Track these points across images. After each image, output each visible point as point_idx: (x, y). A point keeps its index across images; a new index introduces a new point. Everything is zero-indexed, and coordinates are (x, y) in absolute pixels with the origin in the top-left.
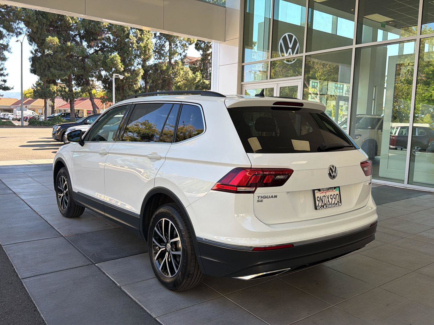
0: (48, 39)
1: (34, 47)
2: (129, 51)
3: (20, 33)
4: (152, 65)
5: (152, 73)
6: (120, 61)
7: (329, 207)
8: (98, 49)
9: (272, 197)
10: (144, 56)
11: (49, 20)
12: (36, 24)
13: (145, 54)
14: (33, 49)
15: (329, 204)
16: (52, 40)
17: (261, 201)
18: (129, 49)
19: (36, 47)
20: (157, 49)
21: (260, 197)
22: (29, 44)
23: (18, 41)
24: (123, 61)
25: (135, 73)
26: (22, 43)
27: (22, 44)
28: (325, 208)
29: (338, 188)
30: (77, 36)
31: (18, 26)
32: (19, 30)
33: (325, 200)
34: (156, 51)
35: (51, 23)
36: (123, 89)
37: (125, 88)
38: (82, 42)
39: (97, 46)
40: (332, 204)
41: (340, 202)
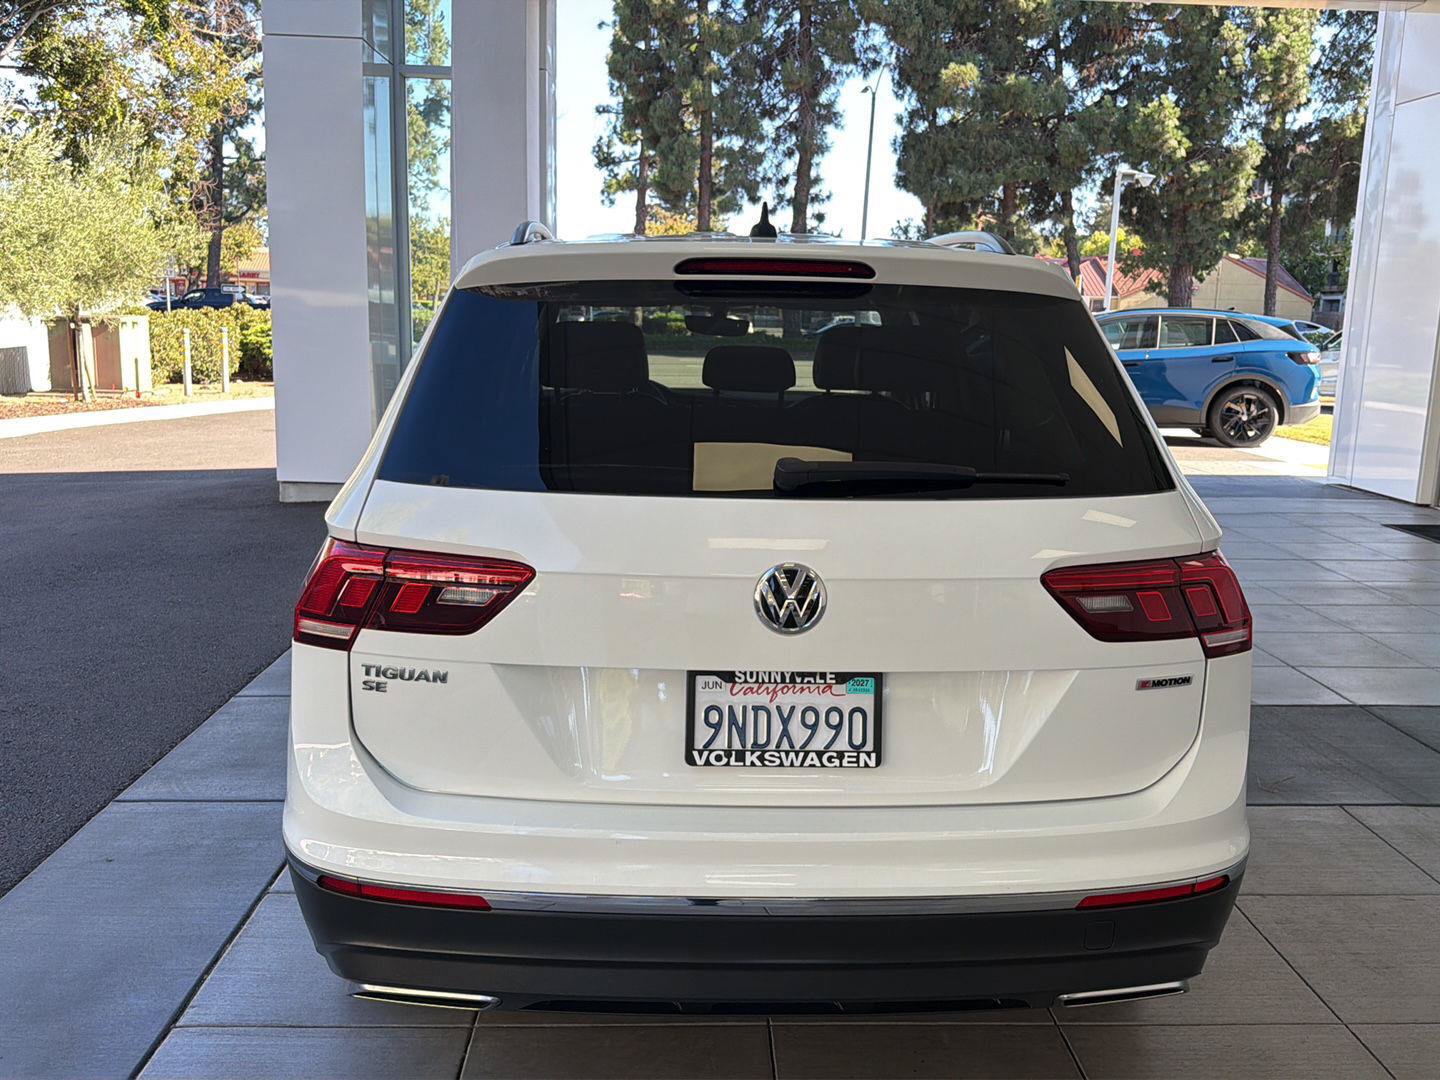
0: (947, 71)
1: (910, 102)
2: (1216, 81)
3: (875, 64)
4: (1311, 124)
5: (1310, 153)
6: (1177, 123)
7: (781, 765)
8: (1116, 87)
9: (424, 676)
10: (1270, 97)
11: (956, 8)
12: (915, 29)
13: (1276, 86)
14: (906, 109)
15: (785, 746)
16: (959, 75)
17: (379, 687)
18: (1218, 73)
19: (914, 103)
20: (1336, 62)
21: (373, 671)
22: (894, 98)
23: (866, 90)
24: (1190, 123)
25: (1231, 161)
26: (874, 94)
27: (874, 99)
28: (753, 764)
29: (871, 681)
30: (1046, 51)
31: (870, 42)
32: (872, 55)
33: (760, 730)
34: (1333, 72)
35: (961, 17)
36: (1184, 221)
37: (1189, 219)
38: (1059, 70)
39: (1111, 78)
40: (807, 754)
41: (869, 747)
